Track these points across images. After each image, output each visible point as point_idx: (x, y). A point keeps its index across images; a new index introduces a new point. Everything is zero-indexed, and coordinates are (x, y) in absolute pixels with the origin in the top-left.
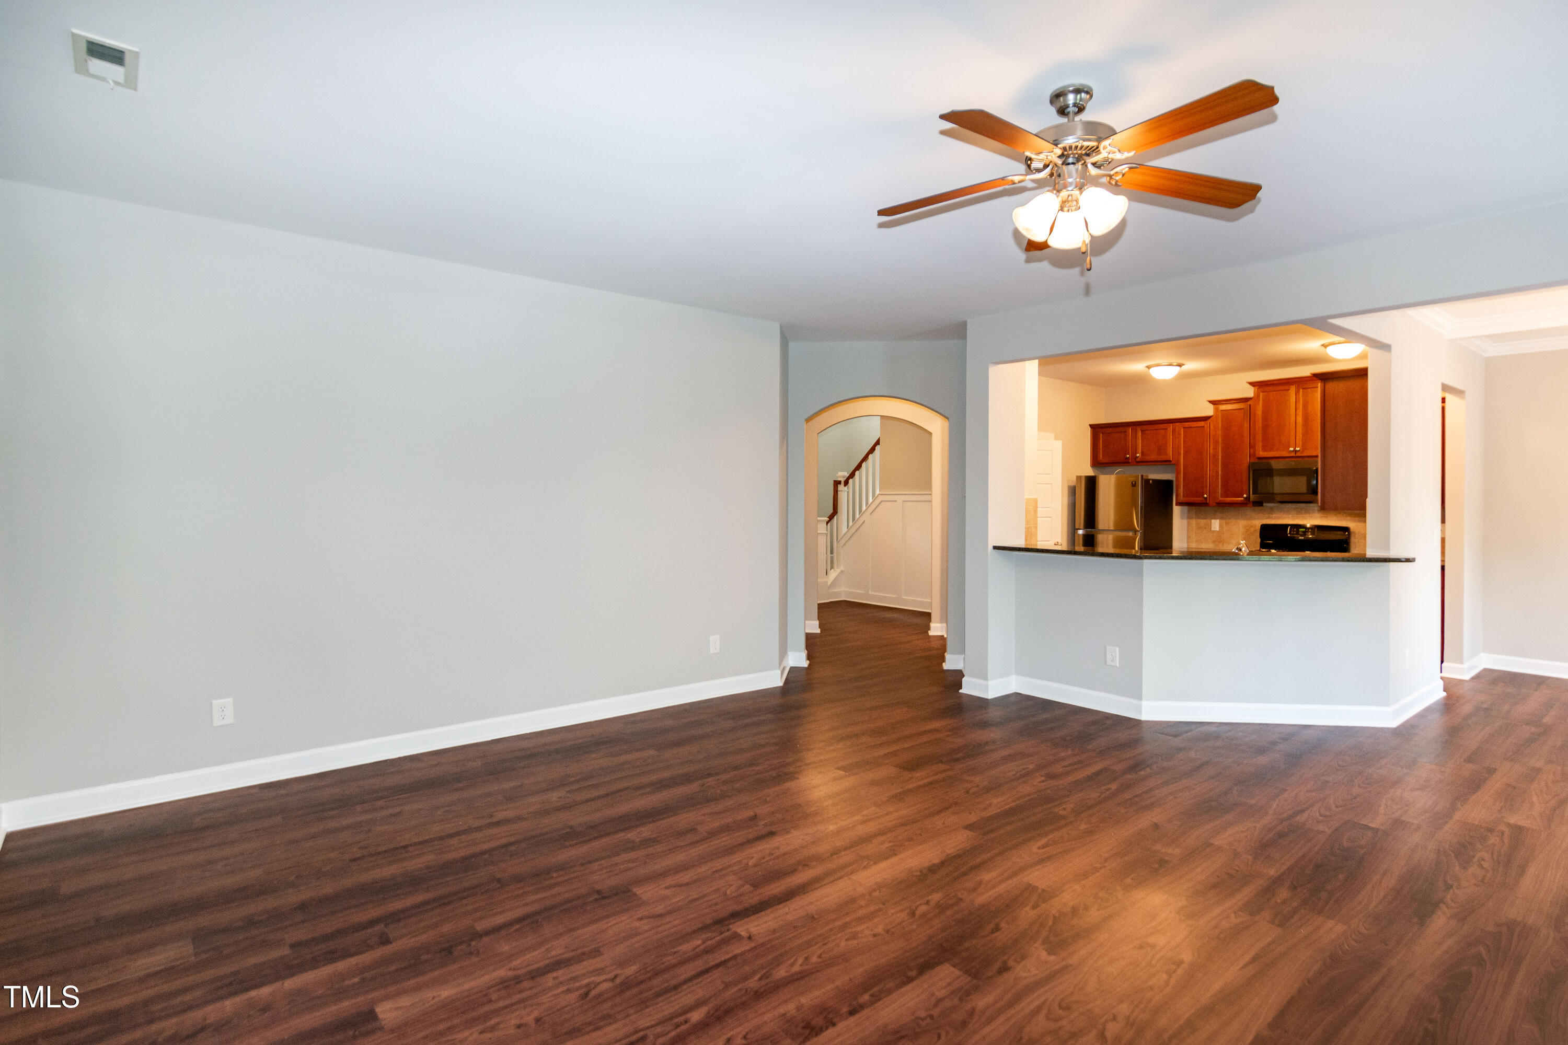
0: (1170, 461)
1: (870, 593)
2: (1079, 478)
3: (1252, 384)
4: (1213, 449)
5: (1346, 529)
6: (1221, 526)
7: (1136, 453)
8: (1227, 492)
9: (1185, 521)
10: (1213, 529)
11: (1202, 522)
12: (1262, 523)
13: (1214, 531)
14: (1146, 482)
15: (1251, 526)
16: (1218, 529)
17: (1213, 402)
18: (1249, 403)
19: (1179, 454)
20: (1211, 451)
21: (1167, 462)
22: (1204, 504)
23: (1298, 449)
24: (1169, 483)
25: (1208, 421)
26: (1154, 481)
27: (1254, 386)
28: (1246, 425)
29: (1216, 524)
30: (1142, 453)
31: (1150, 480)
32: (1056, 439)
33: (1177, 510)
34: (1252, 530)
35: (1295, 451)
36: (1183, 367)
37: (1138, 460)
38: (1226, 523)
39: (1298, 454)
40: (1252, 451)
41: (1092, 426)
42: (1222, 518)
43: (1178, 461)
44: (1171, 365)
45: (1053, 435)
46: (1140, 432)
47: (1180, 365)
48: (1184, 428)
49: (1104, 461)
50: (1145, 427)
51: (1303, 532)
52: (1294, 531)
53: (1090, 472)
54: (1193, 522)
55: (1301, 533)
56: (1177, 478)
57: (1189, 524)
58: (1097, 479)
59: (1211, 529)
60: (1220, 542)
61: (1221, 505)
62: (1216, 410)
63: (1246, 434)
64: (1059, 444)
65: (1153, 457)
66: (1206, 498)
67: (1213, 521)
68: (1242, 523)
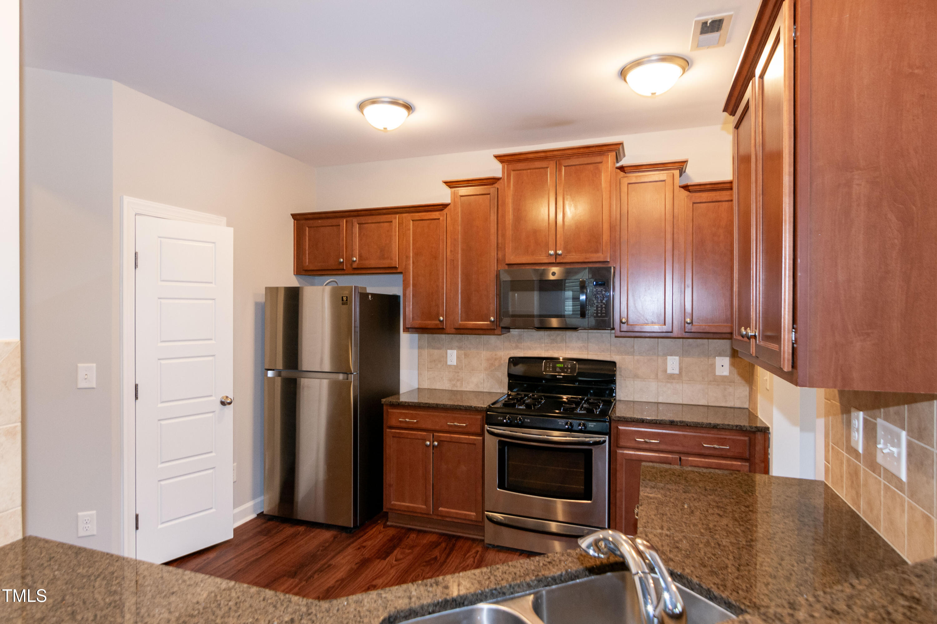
0: (395, 268)
2: (271, 291)
3: (501, 158)
4: (451, 251)
5: (613, 364)
6: (458, 358)
7: (352, 256)
8: (468, 314)
9: (416, 351)
10: (449, 363)
11: (436, 352)
12: (512, 355)
13: (450, 366)
14: (364, 296)
15: (496, 359)
16: (455, 364)
17: (451, 184)
18: (496, 185)
19: (408, 257)
20: (449, 253)
21: (391, 270)
22: (438, 330)
23: (559, 252)
24: (394, 299)
25: (446, 211)
26: (373, 295)
27: (502, 162)
28: (493, 217)
29: (452, 356)
30: (360, 256)
31: (368, 294)
32: (229, 225)
33: (405, 339)
34: (497, 364)
35: (556, 255)
36: (413, 112)
37: (355, 265)
38: (466, 355)
39: (560, 260)
40: (500, 256)
41: (294, 216)
42: (460, 348)
43: (406, 268)
44: (394, 102)
45: (224, 220)
46: (358, 225)
47: (409, 106)
48: (413, 220)
49: (311, 268)
50: (363, 219)
51: (560, 368)
52: (549, 367)
53: (293, 282)
54: (425, 352)
55: (558, 370)
56: (404, 295)
57: (420, 356)
58: (300, 291)
59: (446, 362)
60: (458, 380)
61: (461, 331)
62: (454, 195)
63: (493, 230)
64: (231, 230)
65: (373, 262)
66: (442, 322)
67: (449, 352)
68: (485, 354)
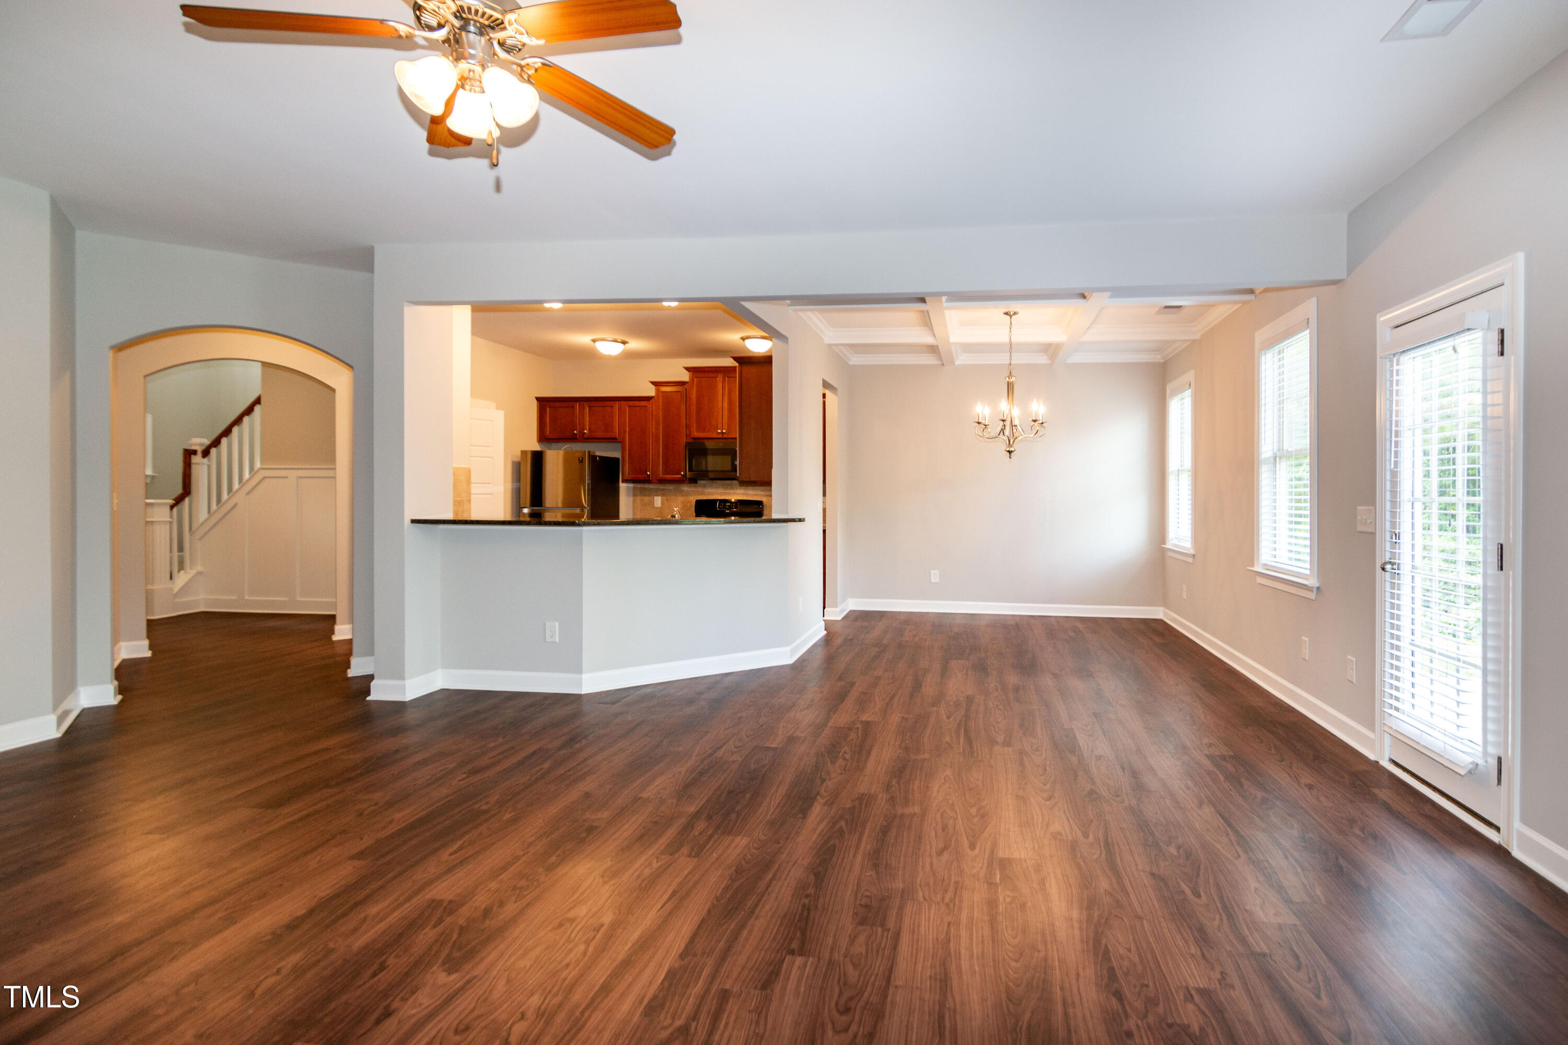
0: (616, 439)
1: (247, 598)
2: (524, 453)
3: (688, 369)
4: (655, 428)
5: (759, 501)
6: (662, 502)
7: (584, 429)
8: (666, 472)
9: (631, 499)
10: (656, 506)
11: (646, 499)
12: (696, 499)
13: (656, 508)
14: (593, 458)
15: (688, 502)
16: (660, 506)
17: (655, 383)
18: (685, 386)
19: (625, 432)
20: (654, 430)
21: (613, 440)
22: (647, 481)
23: (724, 431)
24: (616, 460)
25: (650, 402)
26: (600, 457)
27: (689, 371)
28: (683, 407)
29: (658, 501)
30: (589, 430)
31: (596, 456)
32: (497, 408)
33: (623, 486)
34: (689, 505)
35: (723, 433)
36: (627, 345)
37: (586, 436)
38: (667, 500)
39: (725, 436)
40: (688, 432)
41: (539, 399)
42: (663, 495)
43: (624, 438)
44: (616, 341)
45: (494, 405)
46: (587, 408)
47: (624, 343)
48: (629, 406)
49: (552, 436)
50: (592, 404)
51: (728, 506)
52: (722, 506)
53: (537, 447)
54: (639, 499)
55: (727, 507)
56: (623, 457)
57: (634, 501)
58: (544, 454)
59: (653, 502)
61: (662, 481)
62: (657, 391)
63: (683, 415)
64: (501, 414)
65: (600, 434)
66: (649, 476)
67: (656, 498)
68: (680, 499)
